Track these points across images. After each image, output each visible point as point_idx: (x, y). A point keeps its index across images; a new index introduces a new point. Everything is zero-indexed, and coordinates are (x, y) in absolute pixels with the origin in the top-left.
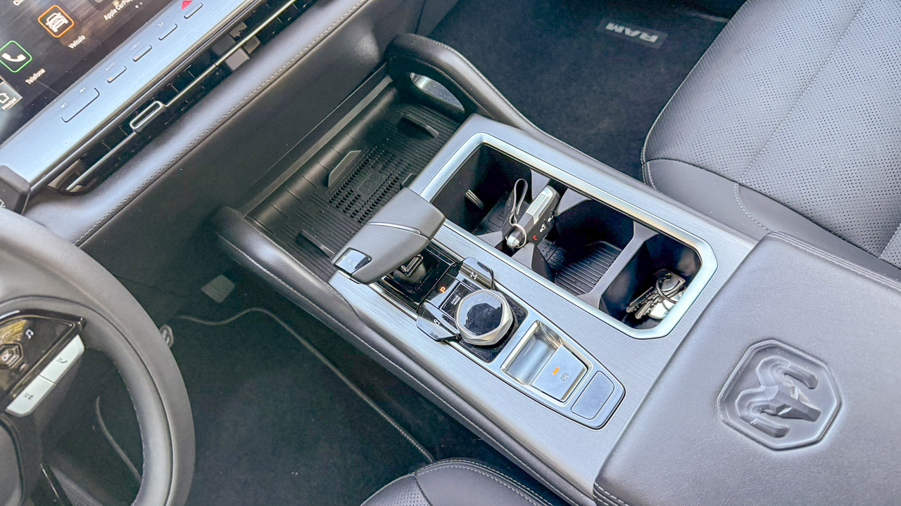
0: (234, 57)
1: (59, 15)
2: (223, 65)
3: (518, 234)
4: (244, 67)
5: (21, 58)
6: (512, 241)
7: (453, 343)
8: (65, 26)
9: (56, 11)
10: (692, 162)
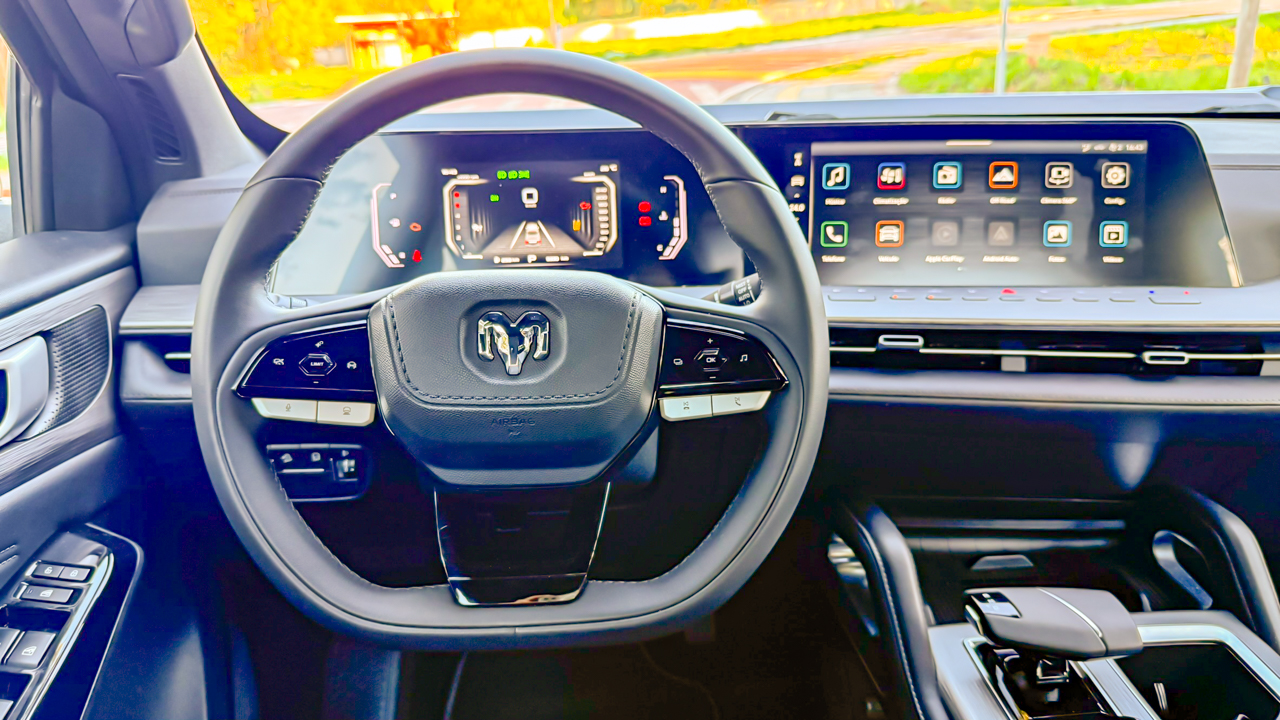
0: (1014, 359)
1: (896, 231)
2: (997, 359)
4: (1014, 373)
5: (838, 239)
8: (893, 241)
9: (897, 226)
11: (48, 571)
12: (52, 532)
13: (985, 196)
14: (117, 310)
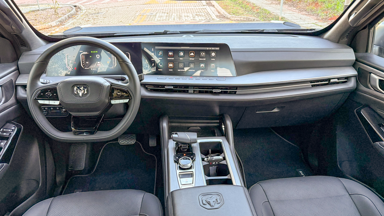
0: (191, 91)
1: (172, 65)
2: (188, 90)
3: (208, 159)
4: (191, 93)
5: (161, 66)
6: (206, 159)
7: (176, 163)
8: (171, 67)
9: (172, 64)
10: (264, 189)
11: (5, 130)
12: (5, 123)
13: (189, 58)
14: (15, 80)
